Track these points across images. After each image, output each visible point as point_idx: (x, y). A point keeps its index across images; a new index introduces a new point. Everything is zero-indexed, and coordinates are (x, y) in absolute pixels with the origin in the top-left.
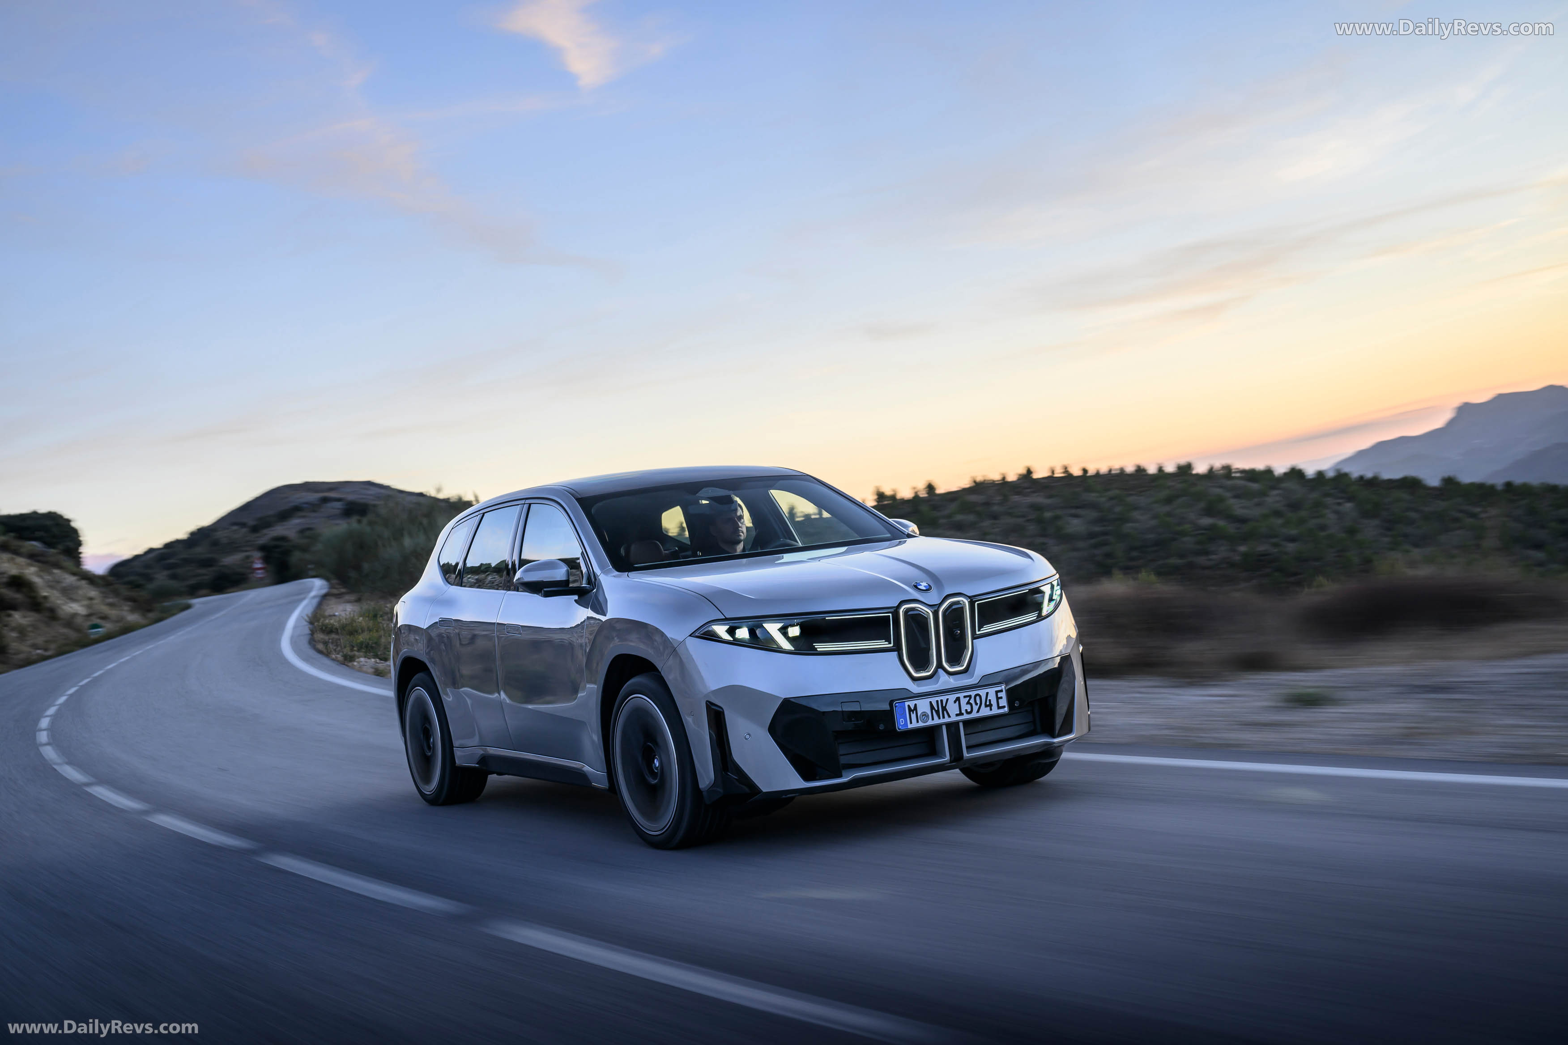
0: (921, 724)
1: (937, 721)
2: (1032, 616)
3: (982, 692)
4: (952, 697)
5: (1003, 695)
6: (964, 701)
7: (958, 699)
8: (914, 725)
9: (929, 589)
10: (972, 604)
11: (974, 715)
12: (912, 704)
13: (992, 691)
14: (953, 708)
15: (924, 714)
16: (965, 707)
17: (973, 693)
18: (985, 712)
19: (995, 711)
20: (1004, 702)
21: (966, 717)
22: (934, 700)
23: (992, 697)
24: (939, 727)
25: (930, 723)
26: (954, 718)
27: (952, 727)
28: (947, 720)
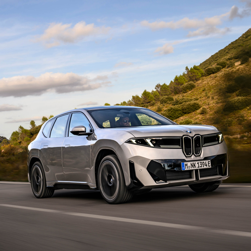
0: (188, 169)
1: (192, 169)
2: (217, 143)
3: (205, 161)
4: (197, 162)
5: (210, 163)
6: (200, 164)
7: (198, 163)
8: (186, 169)
9: (191, 132)
10: (202, 137)
11: (202, 168)
12: (186, 163)
13: (207, 161)
14: (197, 165)
15: (189, 166)
16: (200, 165)
17: (202, 162)
18: (205, 167)
19: (208, 167)
20: (210, 165)
21: (200, 168)
22: (192, 163)
23: (207, 163)
24: (193, 170)
25: (191, 169)
26: (197, 168)
27: (196, 171)
28: (195, 168)
